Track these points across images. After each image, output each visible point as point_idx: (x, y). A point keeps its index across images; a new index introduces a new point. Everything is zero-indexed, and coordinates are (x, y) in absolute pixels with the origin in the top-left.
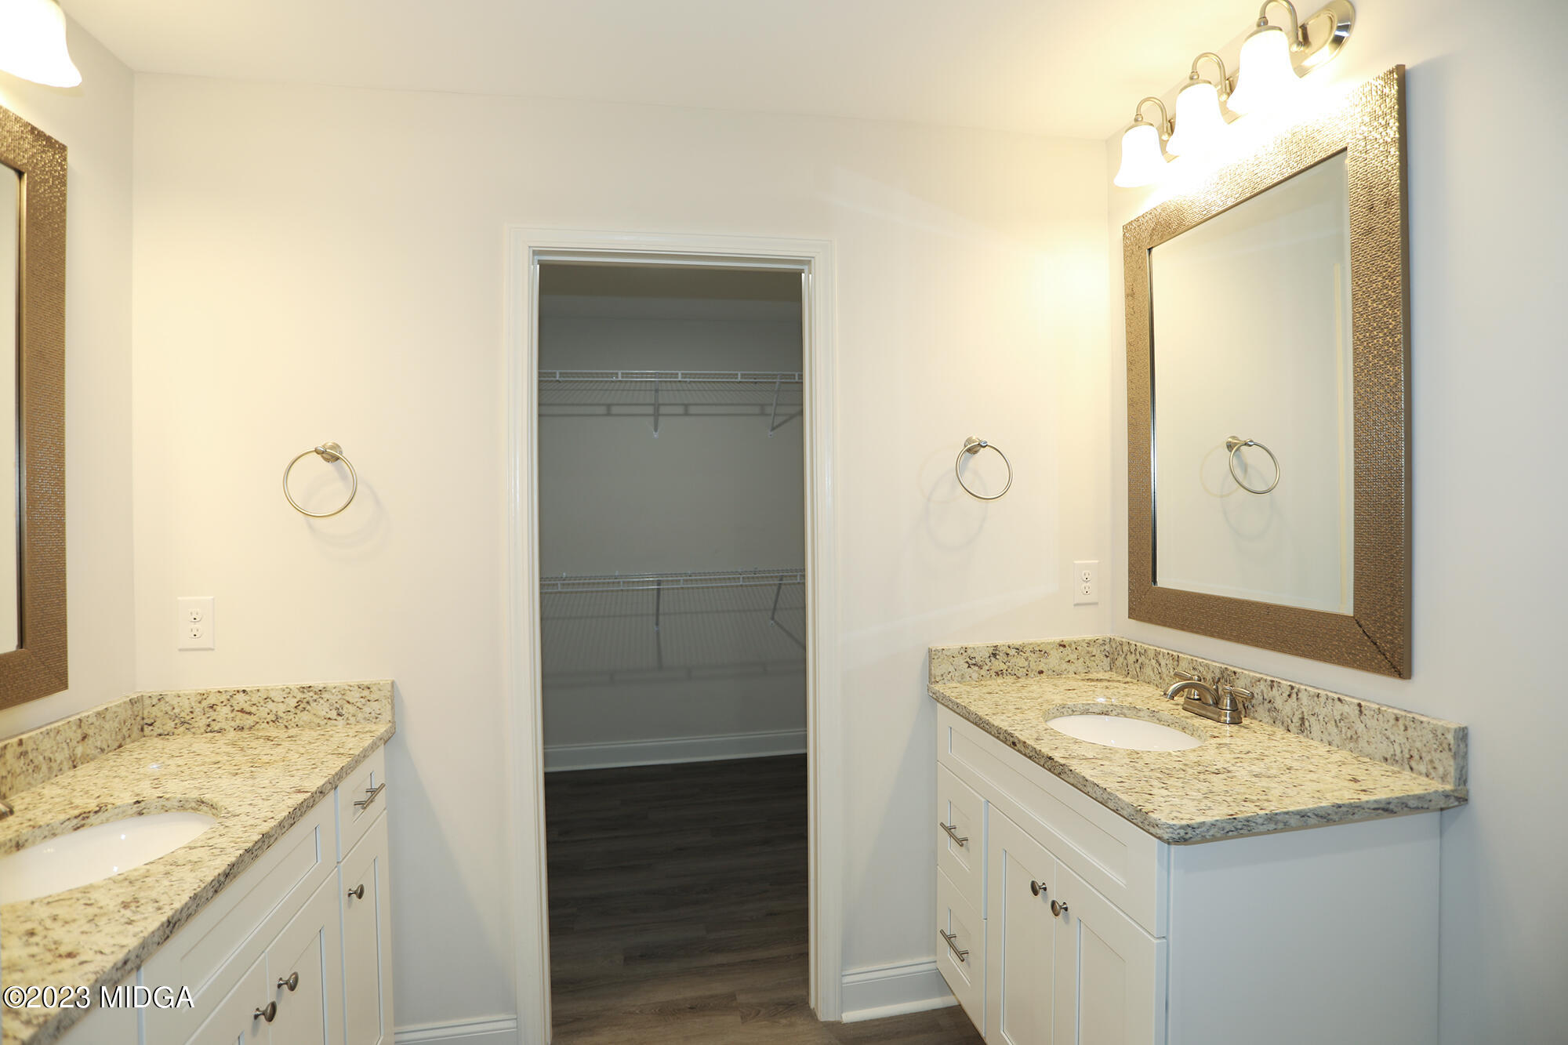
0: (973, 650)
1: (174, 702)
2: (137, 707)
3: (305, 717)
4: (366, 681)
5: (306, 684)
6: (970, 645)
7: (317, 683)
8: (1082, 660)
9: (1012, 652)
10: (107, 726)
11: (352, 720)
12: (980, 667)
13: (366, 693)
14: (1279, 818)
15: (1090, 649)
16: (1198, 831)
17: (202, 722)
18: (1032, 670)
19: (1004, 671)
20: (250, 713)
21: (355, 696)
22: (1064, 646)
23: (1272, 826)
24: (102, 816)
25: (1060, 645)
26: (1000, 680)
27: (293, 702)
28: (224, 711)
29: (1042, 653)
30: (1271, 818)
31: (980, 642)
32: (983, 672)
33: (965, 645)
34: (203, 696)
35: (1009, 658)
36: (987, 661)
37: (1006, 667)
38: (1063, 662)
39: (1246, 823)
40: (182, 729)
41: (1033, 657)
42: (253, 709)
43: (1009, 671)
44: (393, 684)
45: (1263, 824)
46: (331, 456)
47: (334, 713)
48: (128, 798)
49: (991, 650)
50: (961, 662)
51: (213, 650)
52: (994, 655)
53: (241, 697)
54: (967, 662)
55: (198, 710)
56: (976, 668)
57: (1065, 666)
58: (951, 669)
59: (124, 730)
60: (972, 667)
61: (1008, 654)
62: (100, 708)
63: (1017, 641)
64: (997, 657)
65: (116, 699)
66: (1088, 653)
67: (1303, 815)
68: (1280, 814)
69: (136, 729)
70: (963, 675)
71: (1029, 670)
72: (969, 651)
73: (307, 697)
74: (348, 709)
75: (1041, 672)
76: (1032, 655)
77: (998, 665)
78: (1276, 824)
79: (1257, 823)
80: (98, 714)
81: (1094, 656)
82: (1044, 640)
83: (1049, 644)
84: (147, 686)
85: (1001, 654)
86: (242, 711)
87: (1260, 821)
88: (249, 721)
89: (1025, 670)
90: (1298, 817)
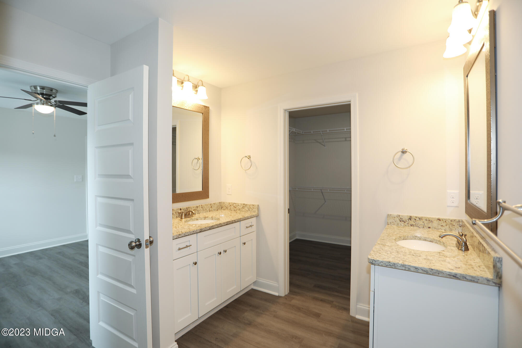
0: (402, 216)
1: (226, 204)
2: (221, 204)
3: (244, 210)
4: (253, 204)
5: (244, 203)
6: (400, 214)
7: (246, 203)
8: (448, 226)
9: (417, 219)
10: (215, 206)
11: (251, 212)
12: (405, 222)
13: (253, 206)
14: (406, 266)
15: (452, 223)
16: (377, 262)
17: (229, 208)
18: (426, 226)
19: (414, 225)
20: (236, 208)
21: (251, 207)
22: (440, 220)
23: (404, 268)
24: (208, 218)
25: (438, 219)
26: (412, 227)
27: (242, 207)
28: (232, 206)
29: (430, 221)
30: (403, 266)
31: (405, 214)
32: (405, 224)
33: (399, 214)
34: (229, 203)
35: (416, 221)
36: (407, 220)
37: (414, 224)
38: (440, 226)
39: (394, 265)
40: (227, 209)
41: (426, 222)
42: (236, 207)
43: (416, 225)
44: (258, 205)
45: (400, 267)
46: (249, 157)
47: (248, 210)
48: (211, 216)
49: (409, 217)
50: (397, 220)
51: (231, 195)
52: (410, 219)
53: (234, 204)
54: (400, 220)
55: (229, 206)
56: (403, 222)
57: (440, 227)
58: (394, 221)
59: (218, 208)
60: (402, 222)
61: (415, 220)
62: (214, 203)
63: (420, 216)
64: (411, 220)
65: (217, 202)
66: (451, 224)
67: (416, 268)
68: (407, 265)
69: (220, 208)
70: (398, 224)
71: (424, 226)
72: (400, 216)
73: (244, 205)
74: (250, 209)
75: (429, 228)
76: (426, 221)
77: (412, 222)
78: (405, 268)
79: (398, 266)
80: (214, 204)
81: (454, 226)
82: (432, 217)
83: (433, 218)
84: (222, 201)
85: (413, 219)
86: (235, 207)
87: (399, 265)
88: (236, 209)
89: (423, 226)
90: (415, 268)
